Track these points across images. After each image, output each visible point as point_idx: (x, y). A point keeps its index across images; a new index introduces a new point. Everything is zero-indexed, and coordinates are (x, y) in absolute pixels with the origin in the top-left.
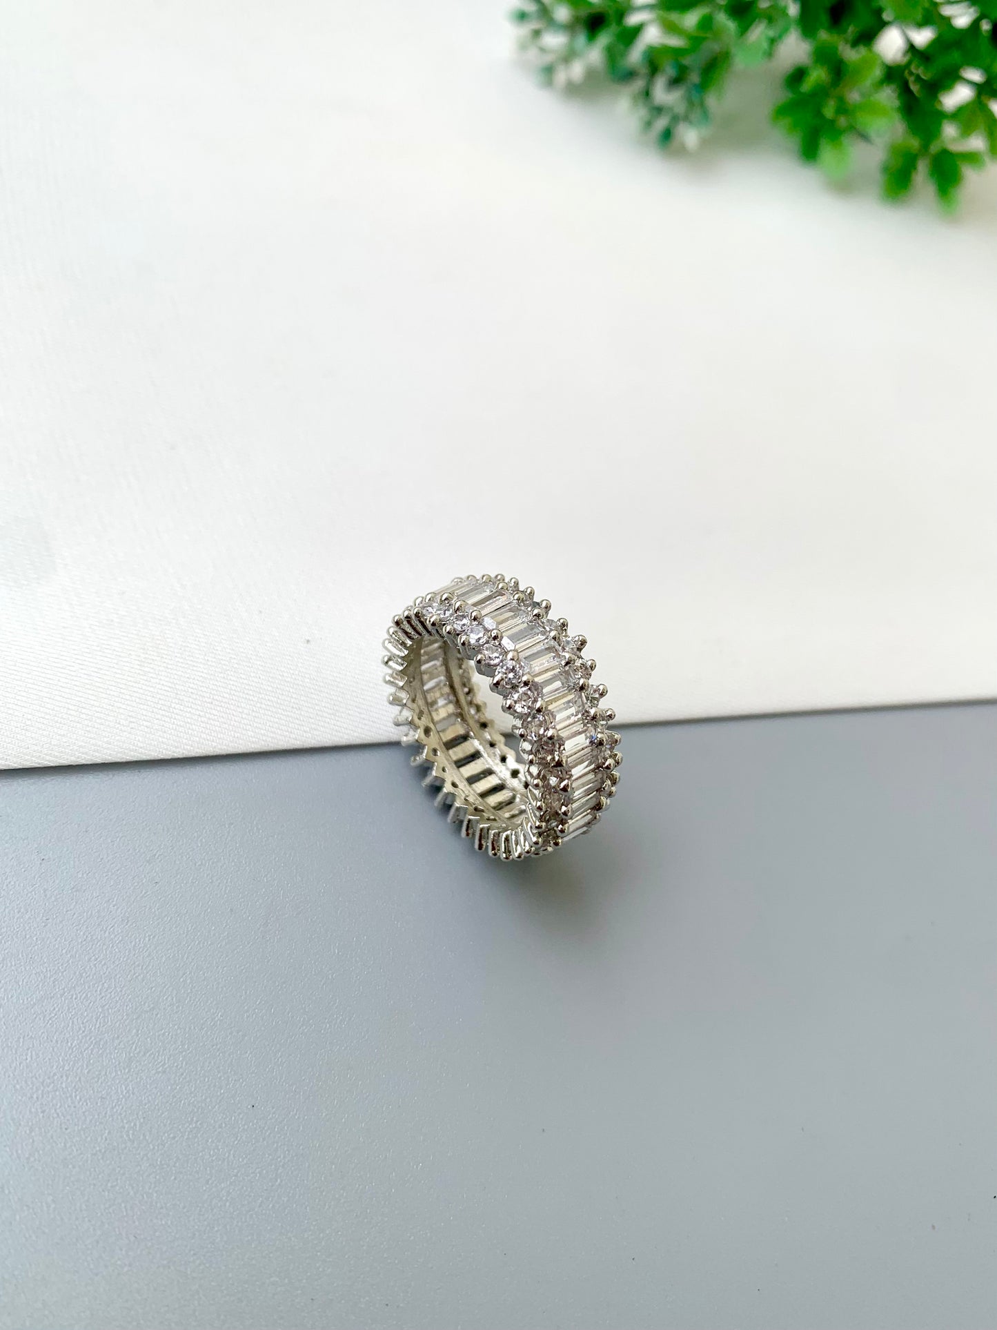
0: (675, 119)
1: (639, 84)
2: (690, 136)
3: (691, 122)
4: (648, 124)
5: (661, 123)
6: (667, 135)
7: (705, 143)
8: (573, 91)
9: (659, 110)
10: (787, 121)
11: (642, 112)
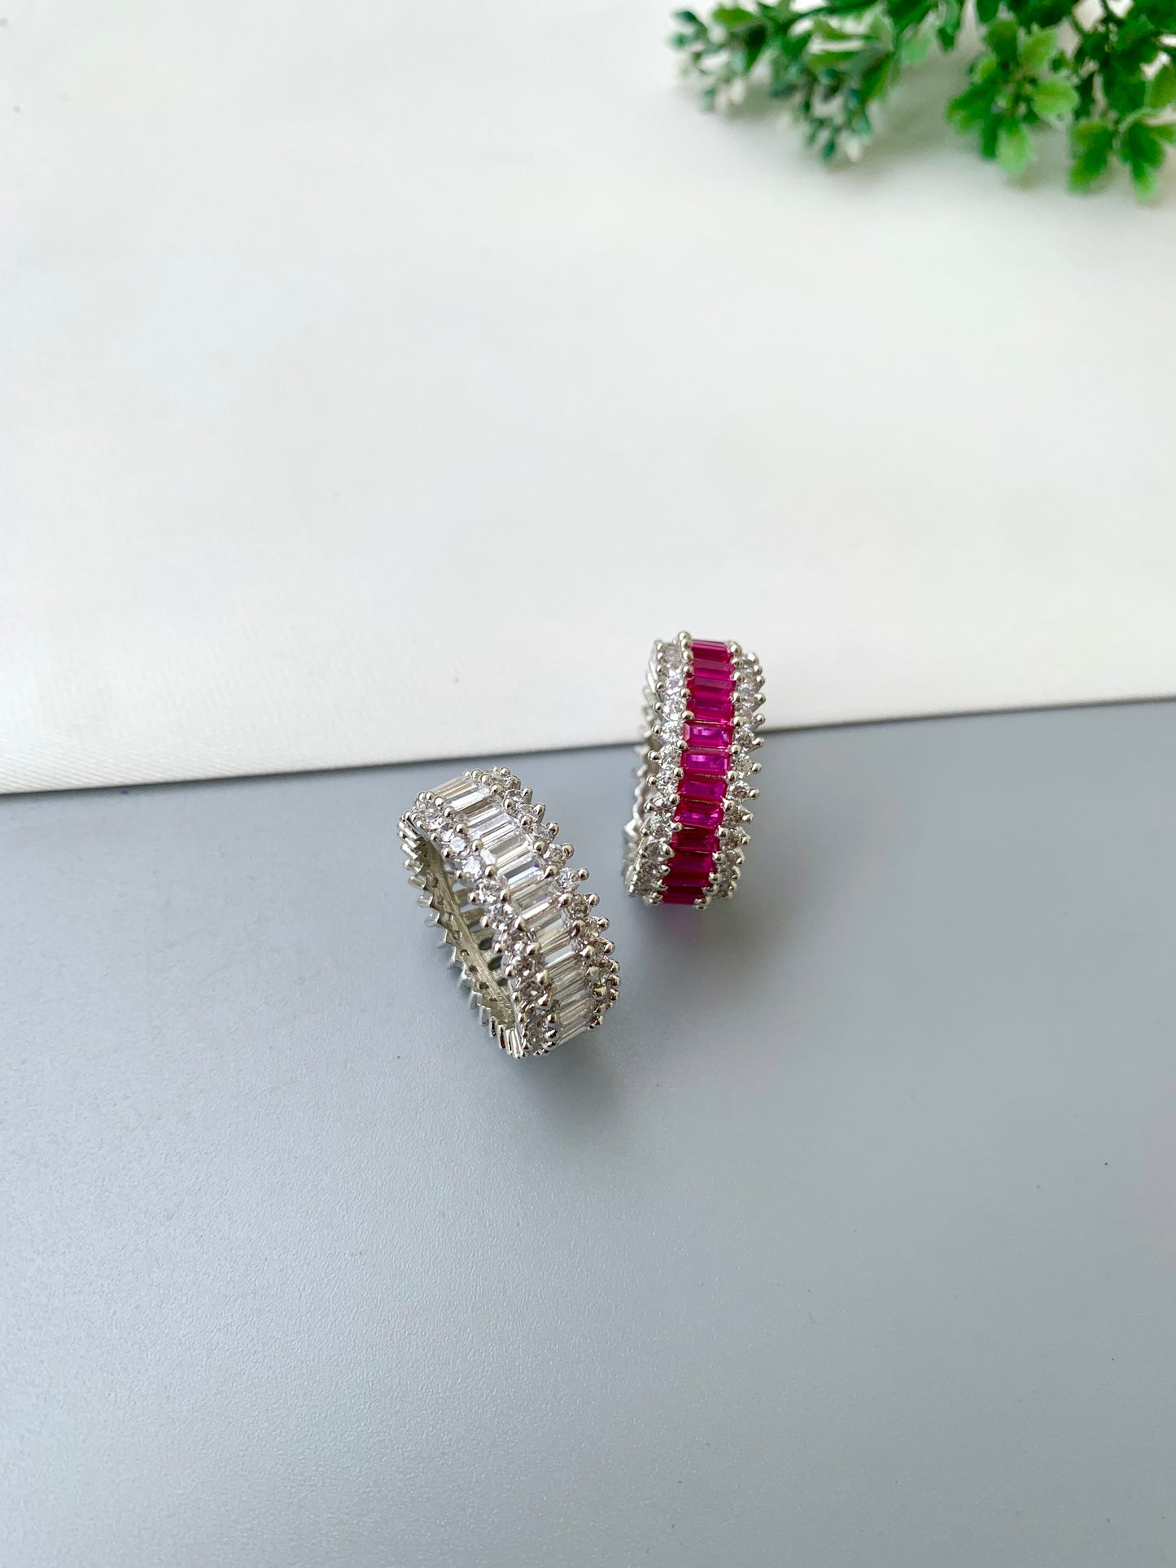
0: (837, 130)
1: (798, 98)
2: (852, 146)
3: (853, 131)
4: (812, 138)
5: (824, 136)
6: (831, 148)
7: (868, 152)
8: (737, 112)
9: (821, 123)
10: (960, 115)
11: (804, 128)
